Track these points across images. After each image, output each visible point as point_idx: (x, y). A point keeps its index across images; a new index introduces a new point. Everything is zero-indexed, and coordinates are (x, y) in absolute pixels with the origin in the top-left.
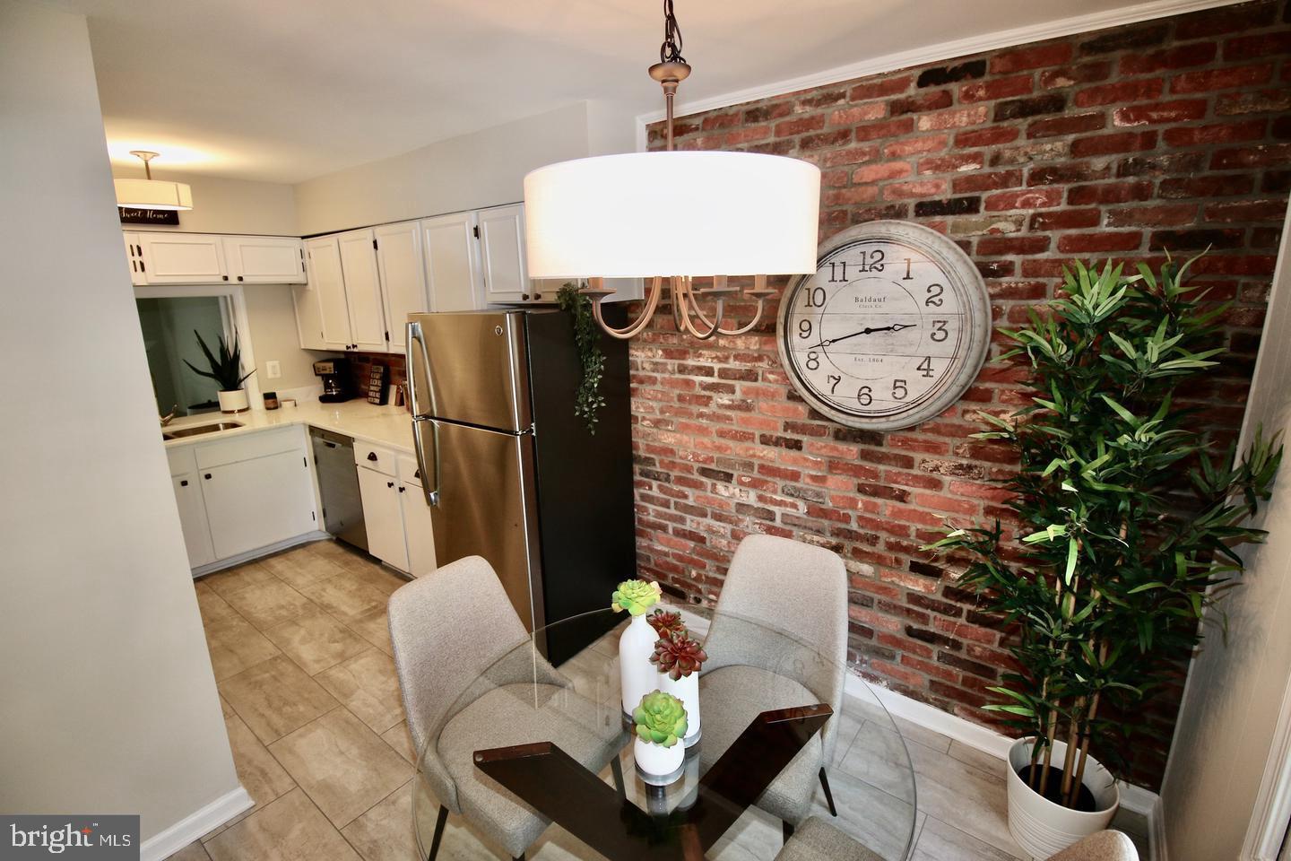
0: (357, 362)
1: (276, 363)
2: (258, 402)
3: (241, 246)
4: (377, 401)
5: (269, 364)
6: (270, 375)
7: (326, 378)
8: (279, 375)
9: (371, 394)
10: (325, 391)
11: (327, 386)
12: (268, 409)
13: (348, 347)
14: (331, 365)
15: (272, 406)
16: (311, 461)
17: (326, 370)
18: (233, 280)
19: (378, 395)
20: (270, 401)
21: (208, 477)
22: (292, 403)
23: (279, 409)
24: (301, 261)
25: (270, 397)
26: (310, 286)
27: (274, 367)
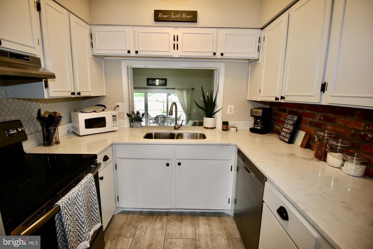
0: (277, 112)
1: (233, 106)
2: (219, 126)
3: (226, 35)
4: (287, 140)
5: (229, 106)
6: (228, 113)
7: (256, 118)
8: (232, 113)
9: (282, 133)
10: (254, 126)
11: (256, 123)
12: (223, 130)
13: (277, 99)
14: (261, 111)
15: (225, 129)
16: (234, 169)
17: (257, 113)
18: (218, 56)
19: (288, 136)
20: (225, 126)
21: (179, 164)
22: (235, 129)
23: (228, 131)
24: (258, 44)
25: (225, 124)
26: (260, 61)
27: (231, 108)
